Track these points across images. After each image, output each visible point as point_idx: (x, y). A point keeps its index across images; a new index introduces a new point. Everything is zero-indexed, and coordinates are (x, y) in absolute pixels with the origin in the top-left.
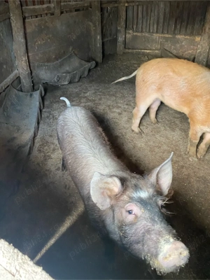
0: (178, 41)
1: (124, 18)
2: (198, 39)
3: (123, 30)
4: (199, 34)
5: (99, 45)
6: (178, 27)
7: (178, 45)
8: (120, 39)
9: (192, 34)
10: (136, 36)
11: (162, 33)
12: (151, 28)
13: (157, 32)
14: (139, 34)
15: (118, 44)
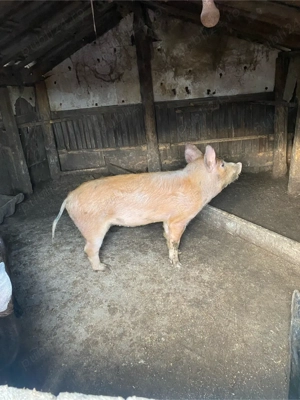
0: (124, 154)
1: (52, 137)
2: (144, 148)
3: (53, 150)
4: (144, 144)
5: (24, 172)
6: (120, 139)
7: (126, 158)
8: (53, 161)
9: (136, 144)
10: (72, 155)
11: (103, 147)
12: (89, 143)
13: (97, 148)
14: (75, 152)
15: (51, 167)
